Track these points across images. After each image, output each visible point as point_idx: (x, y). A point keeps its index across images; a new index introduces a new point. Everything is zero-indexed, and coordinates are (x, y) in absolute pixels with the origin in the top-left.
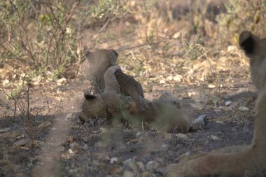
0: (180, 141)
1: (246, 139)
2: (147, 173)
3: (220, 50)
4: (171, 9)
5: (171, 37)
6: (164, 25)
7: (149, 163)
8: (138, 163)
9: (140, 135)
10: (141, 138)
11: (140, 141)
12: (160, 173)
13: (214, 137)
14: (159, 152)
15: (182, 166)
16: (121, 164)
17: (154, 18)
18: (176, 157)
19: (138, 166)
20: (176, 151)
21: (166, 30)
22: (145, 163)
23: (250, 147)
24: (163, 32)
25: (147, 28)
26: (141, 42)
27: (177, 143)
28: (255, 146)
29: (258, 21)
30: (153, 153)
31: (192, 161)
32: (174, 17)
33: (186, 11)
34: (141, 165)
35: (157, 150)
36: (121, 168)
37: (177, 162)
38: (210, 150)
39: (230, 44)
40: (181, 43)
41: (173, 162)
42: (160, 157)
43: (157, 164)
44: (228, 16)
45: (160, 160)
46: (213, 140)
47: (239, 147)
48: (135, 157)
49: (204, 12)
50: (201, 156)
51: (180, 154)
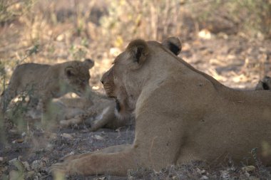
0: (64, 141)
1: (128, 139)
2: (33, 172)
3: (103, 52)
4: (55, 11)
5: (55, 39)
6: (47, 27)
7: (34, 162)
8: (23, 163)
9: (25, 135)
10: (26, 138)
11: (25, 142)
12: (45, 172)
13: (98, 137)
14: (44, 151)
15: (67, 165)
16: (6, 164)
17: (38, 20)
18: (61, 156)
19: (23, 166)
20: (61, 150)
21: (50, 33)
22: (30, 163)
23: (132, 146)
24: (47, 35)
25: (31, 30)
26: (25, 43)
27: (62, 143)
28: (136, 147)
29: (139, 24)
30: (38, 153)
31: (76, 160)
32: (58, 19)
33: (70, 14)
34: (27, 164)
35: (42, 150)
36: (6, 168)
37: (62, 161)
38: (94, 150)
39: (113, 46)
40: (65, 44)
41: (58, 162)
42: (45, 156)
43: (42, 163)
44: (111, 19)
45: (45, 159)
46: (97, 140)
47: (122, 146)
48: (20, 157)
49: (87, 14)
50: (85, 155)
51: (65, 154)
